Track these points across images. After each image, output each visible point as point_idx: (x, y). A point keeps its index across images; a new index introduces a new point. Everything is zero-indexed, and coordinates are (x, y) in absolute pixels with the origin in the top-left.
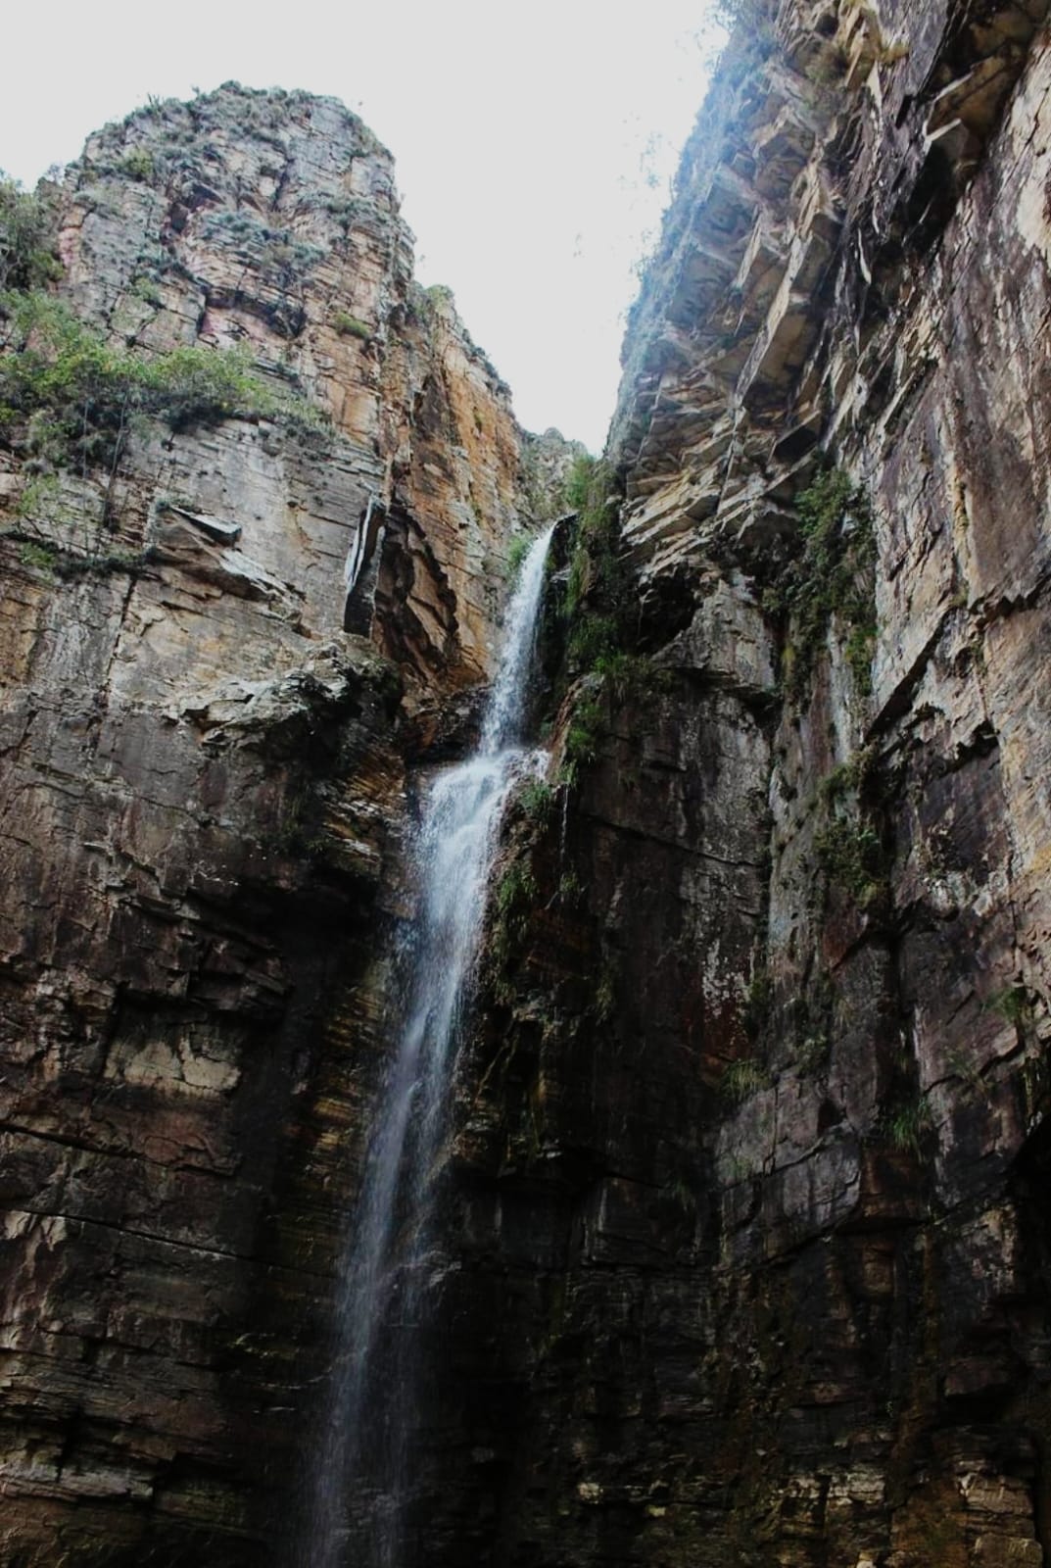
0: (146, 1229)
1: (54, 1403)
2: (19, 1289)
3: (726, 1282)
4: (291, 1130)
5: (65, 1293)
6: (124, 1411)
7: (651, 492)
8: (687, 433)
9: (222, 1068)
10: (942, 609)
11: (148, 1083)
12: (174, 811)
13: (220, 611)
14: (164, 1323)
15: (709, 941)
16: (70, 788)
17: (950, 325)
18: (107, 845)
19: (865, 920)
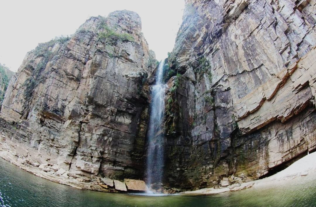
0: (121, 140)
1: (112, 159)
2: (107, 146)
3: (194, 147)
4: (137, 128)
5: (113, 146)
6: (120, 160)
7: (181, 57)
8: (186, 51)
9: (129, 120)
10: (223, 74)
11: (121, 121)
12: (124, 87)
13: (128, 63)
14: (124, 151)
15: (190, 109)
16: (111, 83)
17: (222, 46)
18: (116, 91)
19: (212, 107)
